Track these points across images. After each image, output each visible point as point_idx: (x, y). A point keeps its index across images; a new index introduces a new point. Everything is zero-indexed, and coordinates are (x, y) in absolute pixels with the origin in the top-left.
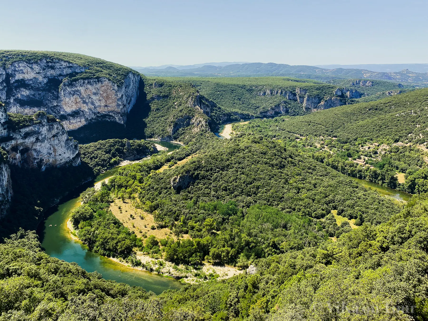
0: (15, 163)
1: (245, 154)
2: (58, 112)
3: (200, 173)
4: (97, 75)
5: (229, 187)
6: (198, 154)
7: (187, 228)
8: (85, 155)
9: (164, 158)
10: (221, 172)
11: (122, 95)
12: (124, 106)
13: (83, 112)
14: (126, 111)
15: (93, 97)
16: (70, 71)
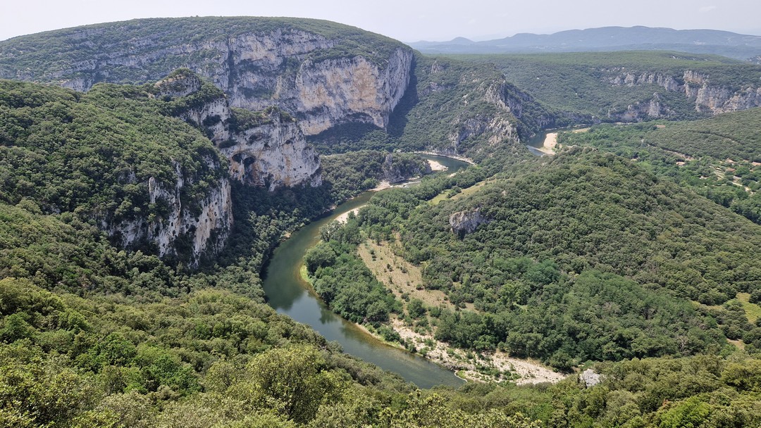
0: (237, 178)
1: (580, 183)
2: (294, 107)
3: (497, 211)
4: (350, 51)
5: (548, 236)
6: (496, 180)
7: (472, 294)
8: (329, 172)
9: (442, 182)
10: (533, 211)
11: (385, 83)
12: (387, 99)
13: (328, 108)
14: (389, 108)
15: (343, 86)
16: (312, 47)
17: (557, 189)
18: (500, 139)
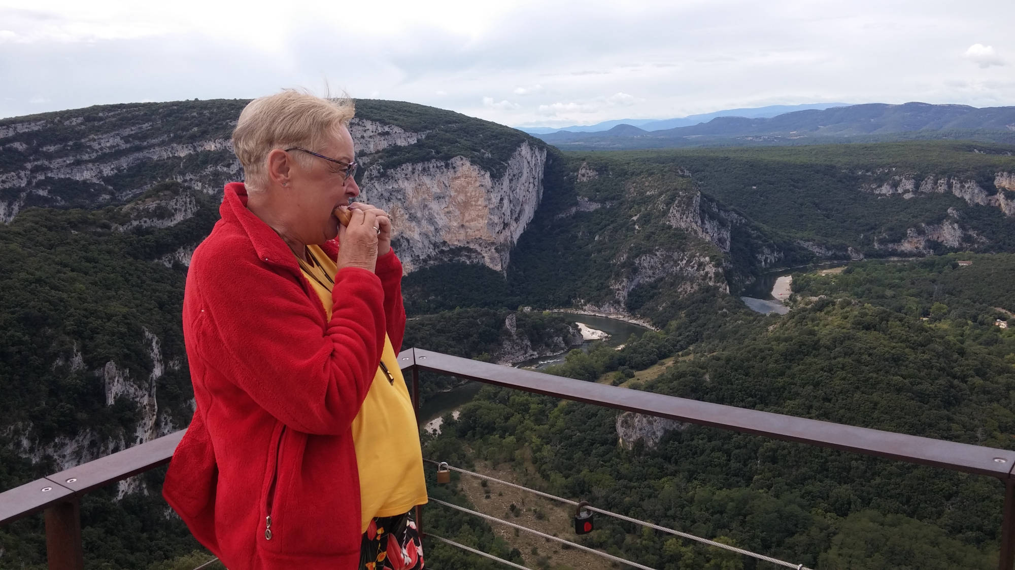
4: (445, 150)
6: (692, 355)
9: (601, 360)
11: (502, 199)
12: (506, 225)
13: (408, 241)
14: (509, 238)
15: (434, 206)
16: (383, 144)
17: (796, 369)
18: (696, 287)
